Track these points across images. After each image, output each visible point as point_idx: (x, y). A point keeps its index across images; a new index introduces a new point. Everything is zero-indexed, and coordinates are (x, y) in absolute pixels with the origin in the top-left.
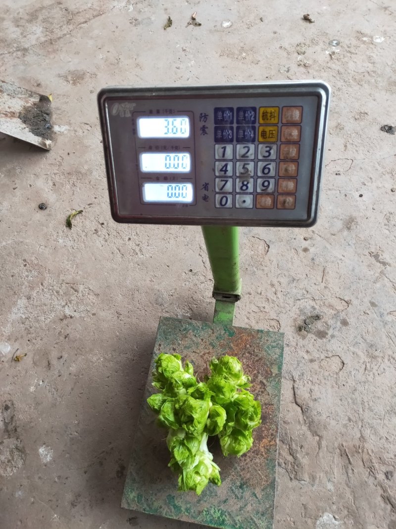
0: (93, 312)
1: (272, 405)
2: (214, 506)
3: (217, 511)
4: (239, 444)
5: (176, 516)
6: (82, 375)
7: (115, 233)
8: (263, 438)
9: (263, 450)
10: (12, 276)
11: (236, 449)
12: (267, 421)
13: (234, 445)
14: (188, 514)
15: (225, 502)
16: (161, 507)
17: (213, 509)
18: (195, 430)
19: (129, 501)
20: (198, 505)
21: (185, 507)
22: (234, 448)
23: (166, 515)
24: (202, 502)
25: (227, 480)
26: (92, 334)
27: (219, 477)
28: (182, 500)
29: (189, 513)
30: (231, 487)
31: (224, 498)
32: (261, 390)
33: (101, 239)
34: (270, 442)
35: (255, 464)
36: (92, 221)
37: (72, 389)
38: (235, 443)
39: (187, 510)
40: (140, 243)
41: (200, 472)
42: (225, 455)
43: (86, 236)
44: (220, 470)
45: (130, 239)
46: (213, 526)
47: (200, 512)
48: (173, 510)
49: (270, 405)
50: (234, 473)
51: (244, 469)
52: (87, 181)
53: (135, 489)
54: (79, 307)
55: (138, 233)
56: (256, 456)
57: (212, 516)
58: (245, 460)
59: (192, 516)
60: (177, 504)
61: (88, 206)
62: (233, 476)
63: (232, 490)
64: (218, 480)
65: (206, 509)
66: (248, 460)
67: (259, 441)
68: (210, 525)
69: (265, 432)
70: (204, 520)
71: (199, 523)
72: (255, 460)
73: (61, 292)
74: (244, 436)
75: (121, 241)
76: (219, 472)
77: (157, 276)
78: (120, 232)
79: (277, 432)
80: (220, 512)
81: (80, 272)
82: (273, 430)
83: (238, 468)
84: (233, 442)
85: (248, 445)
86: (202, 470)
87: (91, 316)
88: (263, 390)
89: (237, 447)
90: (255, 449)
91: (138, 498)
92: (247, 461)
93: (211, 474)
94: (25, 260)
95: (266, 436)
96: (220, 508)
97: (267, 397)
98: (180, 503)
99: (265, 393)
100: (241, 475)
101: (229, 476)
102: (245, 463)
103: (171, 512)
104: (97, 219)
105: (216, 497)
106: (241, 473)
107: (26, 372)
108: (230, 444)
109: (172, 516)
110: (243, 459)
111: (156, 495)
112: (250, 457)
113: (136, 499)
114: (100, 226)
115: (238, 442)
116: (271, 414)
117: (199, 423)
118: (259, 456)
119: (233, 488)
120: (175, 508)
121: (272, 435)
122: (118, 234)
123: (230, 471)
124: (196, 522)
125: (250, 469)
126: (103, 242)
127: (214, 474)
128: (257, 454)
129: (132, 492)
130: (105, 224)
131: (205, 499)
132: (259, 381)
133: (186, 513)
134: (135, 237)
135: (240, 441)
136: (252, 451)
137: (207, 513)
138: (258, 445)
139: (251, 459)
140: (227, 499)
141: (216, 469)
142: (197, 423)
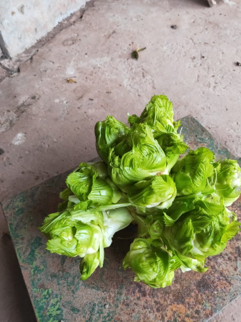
0: (140, 94)
1: (230, 283)
2: (61, 299)
3: (57, 307)
4: (151, 264)
5: (23, 261)
6: (92, 119)
7: (206, 67)
8: (183, 303)
9: (169, 313)
10: (117, 45)
11: (141, 265)
12: (207, 292)
13: (144, 258)
14: (32, 273)
15: (74, 309)
16: (22, 239)
17: (56, 300)
18: (119, 167)
19: (11, 205)
20: (50, 278)
21: (38, 265)
22: (140, 261)
24: (55, 280)
25: (99, 292)
26: (125, 104)
27: (92, 271)
28: (43, 255)
29: (34, 274)
30: (94, 305)
31: (77, 305)
32: (230, 255)
33: (192, 63)
34: (187, 316)
35: (145, 316)
36: (197, 51)
37: (76, 121)
38: (147, 258)
39: (37, 268)
40: (219, 83)
41: (78, 232)
42: (124, 263)
43: (184, 56)
44: (102, 266)
45: (213, 76)
46: (37, 315)
47: (42, 286)
48: (27, 253)
49: (226, 280)
50: (113, 296)
51: (127, 305)
52: (218, 32)
53: (26, 202)
54: (135, 85)
55: (225, 77)
56: (155, 310)
57: (48, 306)
58: (139, 299)
59: (33, 281)
60: (36, 253)
61: (203, 43)
62: (110, 296)
63: (93, 309)
64: (87, 272)
65: (50, 292)
66: (142, 302)
67: (175, 300)
68: (36, 311)
69: (192, 300)
70: (37, 299)
71: (30, 295)
72: (150, 312)
73: (134, 70)
74: (166, 262)
75: (206, 73)
76: (99, 267)
77: (211, 108)
78: (210, 68)
79: (207, 316)
80: (58, 312)
81: (158, 70)
82: (204, 310)
83: (123, 297)
84: (147, 255)
85: (160, 277)
86: (82, 235)
87: (137, 95)
88: (233, 258)
89: (145, 263)
90: (162, 302)
91: (18, 211)
92: (139, 302)
93: (88, 255)
94: (133, 43)
95: (189, 304)
96: (62, 308)
97: (231, 269)
98: (39, 256)
99: (233, 263)
100: (117, 307)
101: (105, 291)
102: (136, 301)
103: (24, 253)
104: (202, 52)
105: (71, 294)
106: (120, 306)
107: (65, 91)
108: (140, 254)
109: (21, 258)
110: (138, 295)
111: (32, 225)
112: (146, 302)
113: (16, 209)
114: (200, 57)
115: (152, 260)
116: (217, 291)
118: (158, 314)
119: (96, 308)
120: (30, 254)
121: (197, 312)
122: (208, 69)
123: (112, 289)
124: (29, 291)
125: (134, 314)
126: (192, 66)
127: (90, 259)
128: (158, 310)
129: (20, 201)
130: (205, 58)
131: (61, 282)
132: (237, 245)
133: (32, 270)
134: (220, 79)
135: (156, 263)
136: (156, 299)
137: (47, 296)
138: (169, 303)
139: (146, 305)
140: (79, 311)
141: (98, 257)
142: (129, 160)
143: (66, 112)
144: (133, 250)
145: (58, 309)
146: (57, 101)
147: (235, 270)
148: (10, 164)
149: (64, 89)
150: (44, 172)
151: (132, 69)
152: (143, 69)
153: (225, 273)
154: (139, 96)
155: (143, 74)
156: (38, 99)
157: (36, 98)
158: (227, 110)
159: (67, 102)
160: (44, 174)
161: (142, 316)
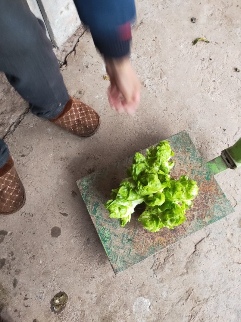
1: (186, 230)
2: (110, 231)
3: (108, 234)
4: (151, 223)
5: (91, 213)
7: (211, 70)
8: (163, 237)
9: (157, 240)
10: (143, 39)
11: (147, 223)
12: (174, 233)
13: (148, 221)
14: (96, 219)
15: (115, 235)
16: (89, 202)
17: (107, 231)
18: (142, 190)
19: (81, 183)
20: (104, 221)
21: (98, 215)
22: (146, 222)
23: (88, 207)
24: (107, 223)
25: (126, 229)
26: (145, 104)
27: (126, 223)
28: (100, 211)
29: (97, 219)
30: (124, 234)
31: (117, 234)
33: (201, 66)
34: (164, 242)
35: (146, 241)
36: (207, 52)
37: (111, 116)
38: (150, 220)
39: (98, 217)
40: (217, 89)
41: (121, 210)
42: (139, 219)
43: (196, 57)
44: (129, 221)
45: (214, 81)
46: (100, 236)
47: (101, 225)
48: (93, 209)
49: (184, 229)
50: (132, 231)
51: (139, 236)
52: (230, 30)
53: (89, 182)
54: (154, 86)
55: (222, 83)
56: (150, 238)
57: (104, 233)
58: (144, 233)
59: (97, 222)
60: (97, 210)
61: (214, 43)
62: (131, 232)
63: (124, 236)
64: (124, 224)
65: (105, 227)
66: (145, 235)
67: (160, 235)
68: (99, 235)
69: (167, 236)
70: (99, 230)
71: (96, 228)
72: (148, 239)
74: (157, 223)
75: (209, 78)
76: (128, 222)
77: (205, 113)
78: (214, 72)
79: (173, 243)
80: (109, 236)
81: (172, 71)
82: (172, 240)
83: (137, 232)
84: (150, 219)
85: (154, 229)
86: (123, 210)
87: (154, 96)
88: (190, 219)
89: (148, 223)
90: (154, 236)
91: (86, 187)
92: (144, 235)
94: (156, 38)
95: (165, 237)
96: (110, 234)
97: (188, 224)
98: (98, 211)
99: (189, 222)
100: (134, 236)
101: (129, 229)
102: (143, 234)
103: (91, 209)
104: (211, 54)
105: (114, 229)
106: (136, 236)
107: (102, 88)
108: (147, 218)
109: (90, 211)
110: (144, 232)
111: (93, 195)
112: (147, 235)
113: (85, 186)
114: (208, 59)
115: (152, 222)
116: (179, 233)
117: (147, 190)
118: (152, 240)
119: (125, 236)
120: (94, 210)
121: (169, 241)
122: (212, 72)
123: (132, 229)
124: (95, 226)
125: (141, 239)
126: (200, 69)
127: (125, 219)
128: (152, 239)
129: (86, 182)
130: (212, 61)
131: (109, 224)
132: (193, 214)
133: (96, 218)
134: (218, 84)
135: (153, 223)
136: (151, 234)
137: (104, 229)
138: (157, 236)
139: (147, 236)
140: (118, 236)
141: (129, 218)
142: (146, 188)
143: (104, 107)
144: (143, 216)
145: (109, 235)
146: (97, 97)
147: (190, 225)
148: (70, 147)
149: (101, 86)
150: (92, 155)
151: (153, 69)
152: (161, 70)
153: (185, 226)
154: (156, 96)
155: (161, 74)
156: (83, 94)
157: (82, 93)
158: (216, 115)
159: (104, 99)
160: (92, 156)
161: (145, 241)
